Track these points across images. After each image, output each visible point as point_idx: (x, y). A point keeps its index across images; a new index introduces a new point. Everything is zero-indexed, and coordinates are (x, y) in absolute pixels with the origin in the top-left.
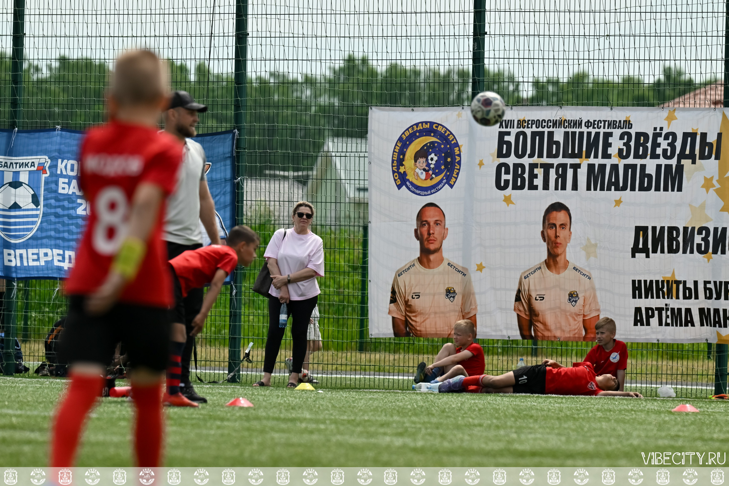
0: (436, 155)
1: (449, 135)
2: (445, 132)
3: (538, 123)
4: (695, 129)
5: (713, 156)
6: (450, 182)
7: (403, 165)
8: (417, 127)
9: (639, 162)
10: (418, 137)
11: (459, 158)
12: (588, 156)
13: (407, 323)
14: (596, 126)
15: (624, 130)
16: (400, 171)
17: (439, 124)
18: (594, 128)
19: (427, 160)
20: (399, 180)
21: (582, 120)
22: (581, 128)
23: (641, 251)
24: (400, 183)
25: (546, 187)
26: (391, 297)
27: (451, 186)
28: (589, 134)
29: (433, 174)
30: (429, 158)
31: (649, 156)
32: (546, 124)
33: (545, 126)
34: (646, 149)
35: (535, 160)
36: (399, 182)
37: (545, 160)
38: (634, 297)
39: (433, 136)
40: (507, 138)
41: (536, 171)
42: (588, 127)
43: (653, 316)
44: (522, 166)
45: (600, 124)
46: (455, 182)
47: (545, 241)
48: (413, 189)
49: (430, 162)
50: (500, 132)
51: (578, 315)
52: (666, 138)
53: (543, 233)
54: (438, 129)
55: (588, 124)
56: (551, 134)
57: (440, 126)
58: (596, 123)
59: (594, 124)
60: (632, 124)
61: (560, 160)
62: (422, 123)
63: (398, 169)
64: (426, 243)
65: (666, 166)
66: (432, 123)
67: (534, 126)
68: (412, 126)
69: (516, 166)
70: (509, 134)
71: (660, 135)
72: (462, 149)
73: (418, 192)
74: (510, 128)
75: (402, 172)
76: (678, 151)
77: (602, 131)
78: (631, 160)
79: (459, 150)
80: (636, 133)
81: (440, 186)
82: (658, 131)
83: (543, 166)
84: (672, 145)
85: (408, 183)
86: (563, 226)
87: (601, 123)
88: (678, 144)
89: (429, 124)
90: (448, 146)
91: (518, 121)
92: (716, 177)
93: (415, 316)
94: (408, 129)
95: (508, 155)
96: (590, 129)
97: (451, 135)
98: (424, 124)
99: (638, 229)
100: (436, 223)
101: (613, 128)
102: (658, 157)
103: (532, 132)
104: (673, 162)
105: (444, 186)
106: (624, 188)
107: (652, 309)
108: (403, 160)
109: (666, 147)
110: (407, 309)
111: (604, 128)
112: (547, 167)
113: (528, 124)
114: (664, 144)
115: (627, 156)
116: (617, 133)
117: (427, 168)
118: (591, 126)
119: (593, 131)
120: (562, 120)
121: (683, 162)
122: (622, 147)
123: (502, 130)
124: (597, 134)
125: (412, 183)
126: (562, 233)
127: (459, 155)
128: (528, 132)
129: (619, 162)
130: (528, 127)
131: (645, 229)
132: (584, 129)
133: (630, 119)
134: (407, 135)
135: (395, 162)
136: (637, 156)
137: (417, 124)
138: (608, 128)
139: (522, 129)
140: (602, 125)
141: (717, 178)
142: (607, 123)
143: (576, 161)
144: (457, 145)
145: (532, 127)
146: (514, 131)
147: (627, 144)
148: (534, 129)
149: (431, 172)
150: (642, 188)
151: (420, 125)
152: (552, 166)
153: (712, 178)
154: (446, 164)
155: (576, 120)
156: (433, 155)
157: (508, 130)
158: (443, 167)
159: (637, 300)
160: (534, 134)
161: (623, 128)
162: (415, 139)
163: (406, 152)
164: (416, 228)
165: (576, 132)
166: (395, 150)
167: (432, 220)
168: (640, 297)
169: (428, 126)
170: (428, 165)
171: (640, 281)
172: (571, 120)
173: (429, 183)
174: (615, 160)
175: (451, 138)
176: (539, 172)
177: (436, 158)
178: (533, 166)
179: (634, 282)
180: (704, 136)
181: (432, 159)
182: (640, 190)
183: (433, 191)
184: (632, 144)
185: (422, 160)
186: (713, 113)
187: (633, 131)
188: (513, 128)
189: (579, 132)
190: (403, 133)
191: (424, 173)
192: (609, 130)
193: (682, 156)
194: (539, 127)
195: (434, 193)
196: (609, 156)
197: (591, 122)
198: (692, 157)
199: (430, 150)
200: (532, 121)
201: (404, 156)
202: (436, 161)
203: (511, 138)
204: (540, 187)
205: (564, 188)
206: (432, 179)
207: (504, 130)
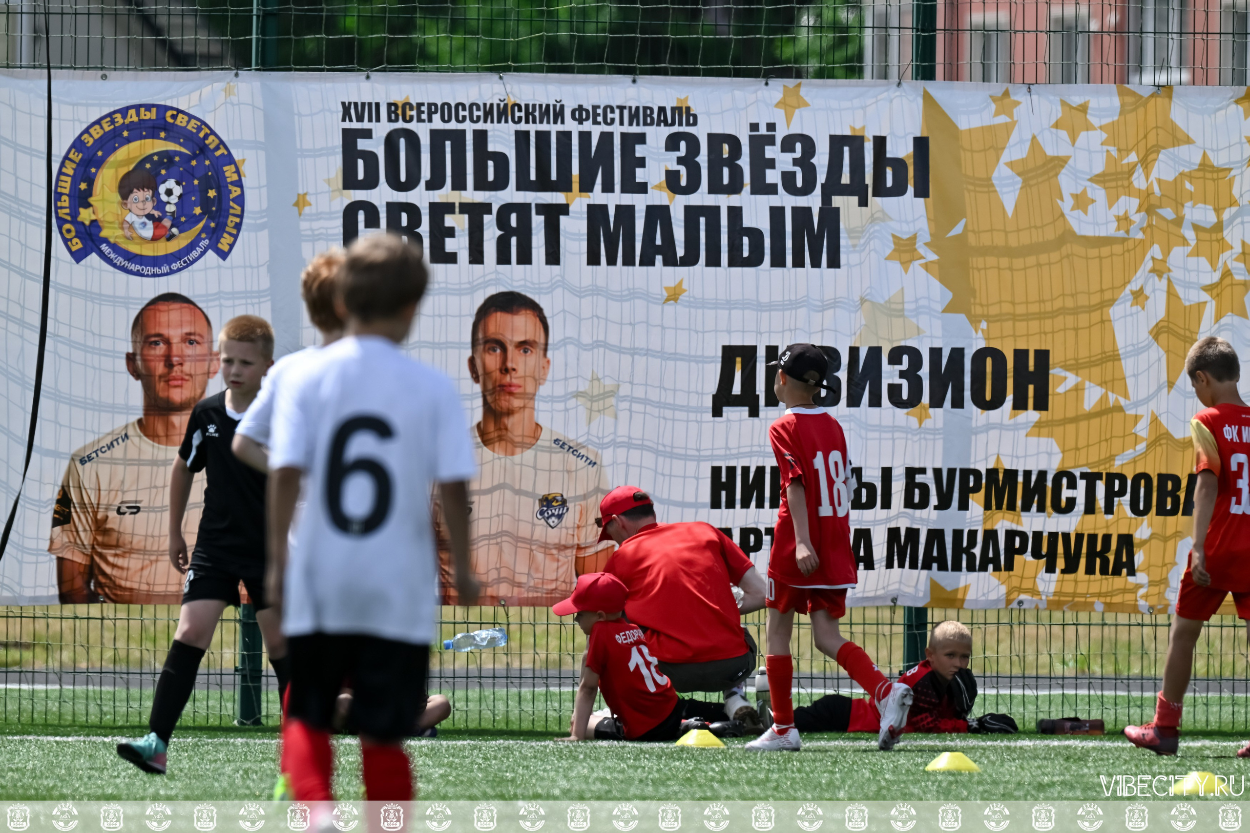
0: (178, 183)
1: (206, 136)
2: (199, 129)
3: (447, 111)
4: (858, 126)
5: (911, 189)
6: (220, 246)
7: (88, 205)
8: (124, 117)
9: (724, 201)
10: (128, 141)
11: (238, 190)
12: (587, 186)
13: (92, 570)
14: (600, 119)
15: (676, 129)
16: (80, 219)
17: (179, 111)
18: (595, 122)
19: (156, 194)
20: (76, 240)
21: (562, 107)
22: (563, 122)
23: (736, 402)
24: (80, 246)
25: (476, 256)
26: (56, 512)
27: (224, 255)
28: (585, 137)
29: (172, 226)
30: (162, 189)
31: (747, 188)
32: (466, 113)
33: (464, 117)
34: (736, 173)
35: (446, 194)
36: (77, 245)
37: (471, 195)
38: (715, 504)
39: (165, 139)
40: (362, 144)
41: (449, 221)
42: (581, 122)
43: (758, 547)
44: (413, 210)
45: (610, 116)
46: (232, 246)
47: (476, 379)
48: (120, 261)
49: (164, 198)
50: (345, 131)
51: (562, 548)
52: (788, 145)
53: (472, 362)
54: (178, 122)
55: (580, 114)
56: (481, 137)
57: (180, 115)
58: (600, 111)
59: (596, 115)
60: (695, 117)
61: (511, 195)
62: (137, 107)
63: (74, 214)
64: (160, 386)
65: (795, 209)
66: (162, 109)
67: (436, 117)
68: (110, 115)
69: (394, 209)
70: (367, 134)
71: (771, 141)
72: (244, 169)
73: (134, 267)
74: (370, 120)
75: (87, 223)
76: (821, 178)
77: (617, 130)
78: (702, 197)
79: (238, 171)
80: (711, 137)
81: (195, 254)
82: (763, 131)
83: (465, 208)
84: (805, 163)
85: (104, 247)
86: (525, 346)
87: (612, 111)
88: (821, 160)
89: (154, 110)
90: (207, 163)
91: (389, 105)
92: (925, 236)
93: (123, 556)
94: (98, 122)
95: (371, 183)
96: (587, 126)
97: (211, 138)
98: (142, 110)
99: (730, 354)
100: (189, 339)
101: (645, 124)
102: (772, 190)
103: (434, 133)
104: (814, 201)
105: (203, 253)
106: (690, 259)
107: (756, 532)
108: (89, 192)
109: (791, 168)
110: (100, 538)
111: (622, 123)
112: (475, 212)
113: (419, 113)
114: (785, 161)
115: (692, 187)
116: (657, 135)
117: (157, 214)
118: (587, 119)
119: (596, 132)
120: (506, 105)
121: (837, 201)
122: (675, 167)
123: (347, 125)
124: (607, 138)
125: (115, 247)
126: (521, 363)
127: (239, 184)
128: (423, 131)
129: (672, 199)
130: (420, 120)
131: (748, 353)
132: (571, 125)
133: (690, 104)
134: (96, 136)
135: (64, 198)
136: (715, 188)
137: (124, 111)
138: (631, 124)
139: (400, 124)
140: (617, 115)
141: (928, 239)
142: (626, 112)
143: (556, 198)
144: (229, 159)
145: (430, 120)
146: (382, 129)
147: (689, 161)
148: (437, 123)
149: (167, 222)
150: (736, 260)
151: (132, 112)
152: (486, 208)
153: (913, 239)
154: (205, 203)
155: (548, 106)
156: (171, 183)
157: (366, 125)
158: (198, 211)
159: (724, 511)
160: (437, 137)
161: (673, 124)
162: (121, 145)
163: (95, 174)
164: (131, 351)
165: (548, 133)
166: (64, 170)
167: (175, 334)
168: (731, 505)
169: (152, 115)
170: (160, 205)
171: (731, 470)
172: (534, 106)
173: (163, 248)
174: (658, 196)
175: (211, 141)
176: (458, 222)
177: (178, 190)
178: (439, 210)
179: (716, 471)
180: (880, 143)
181: (169, 192)
182: (731, 264)
183: (175, 266)
184: (703, 159)
185: (140, 195)
186: (898, 93)
187: (701, 132)
188: (378, 120)
189: (559, 133)
190: (87, 131)
191: (150, 224)
192: (635, 129)
193: (832, 188)
194: (449, 120)
195: (179, 270)
196: (642, 188)
197: (587, 111)
198: (857, 189)
199: (163, 172)
200: (430, 105)
201: (91, 182)
202: (180, 197)
203: (376, 146)
204: (464, 256)
205: (525, 258)
206: (171, 237)
207: (355, 125)
